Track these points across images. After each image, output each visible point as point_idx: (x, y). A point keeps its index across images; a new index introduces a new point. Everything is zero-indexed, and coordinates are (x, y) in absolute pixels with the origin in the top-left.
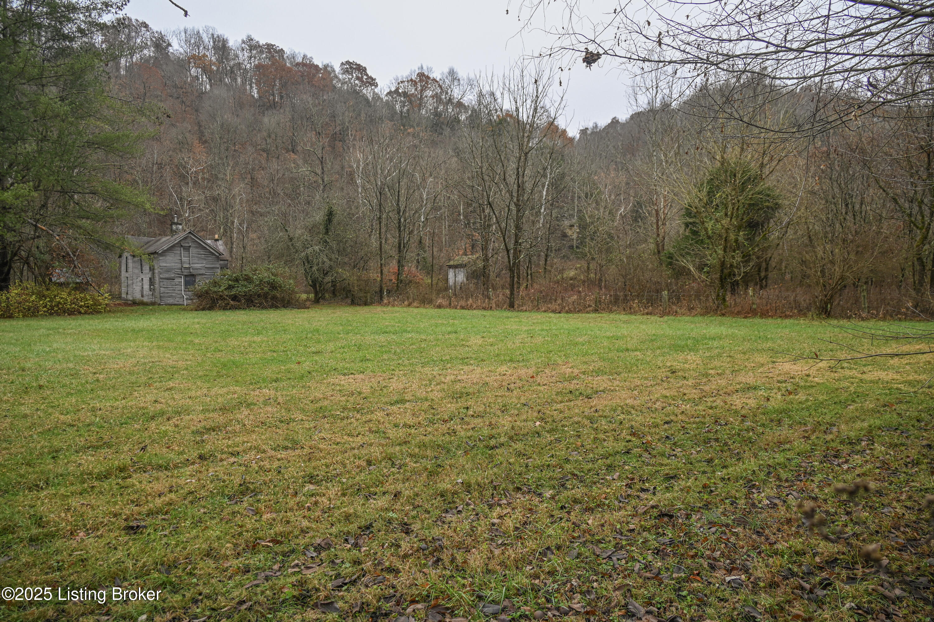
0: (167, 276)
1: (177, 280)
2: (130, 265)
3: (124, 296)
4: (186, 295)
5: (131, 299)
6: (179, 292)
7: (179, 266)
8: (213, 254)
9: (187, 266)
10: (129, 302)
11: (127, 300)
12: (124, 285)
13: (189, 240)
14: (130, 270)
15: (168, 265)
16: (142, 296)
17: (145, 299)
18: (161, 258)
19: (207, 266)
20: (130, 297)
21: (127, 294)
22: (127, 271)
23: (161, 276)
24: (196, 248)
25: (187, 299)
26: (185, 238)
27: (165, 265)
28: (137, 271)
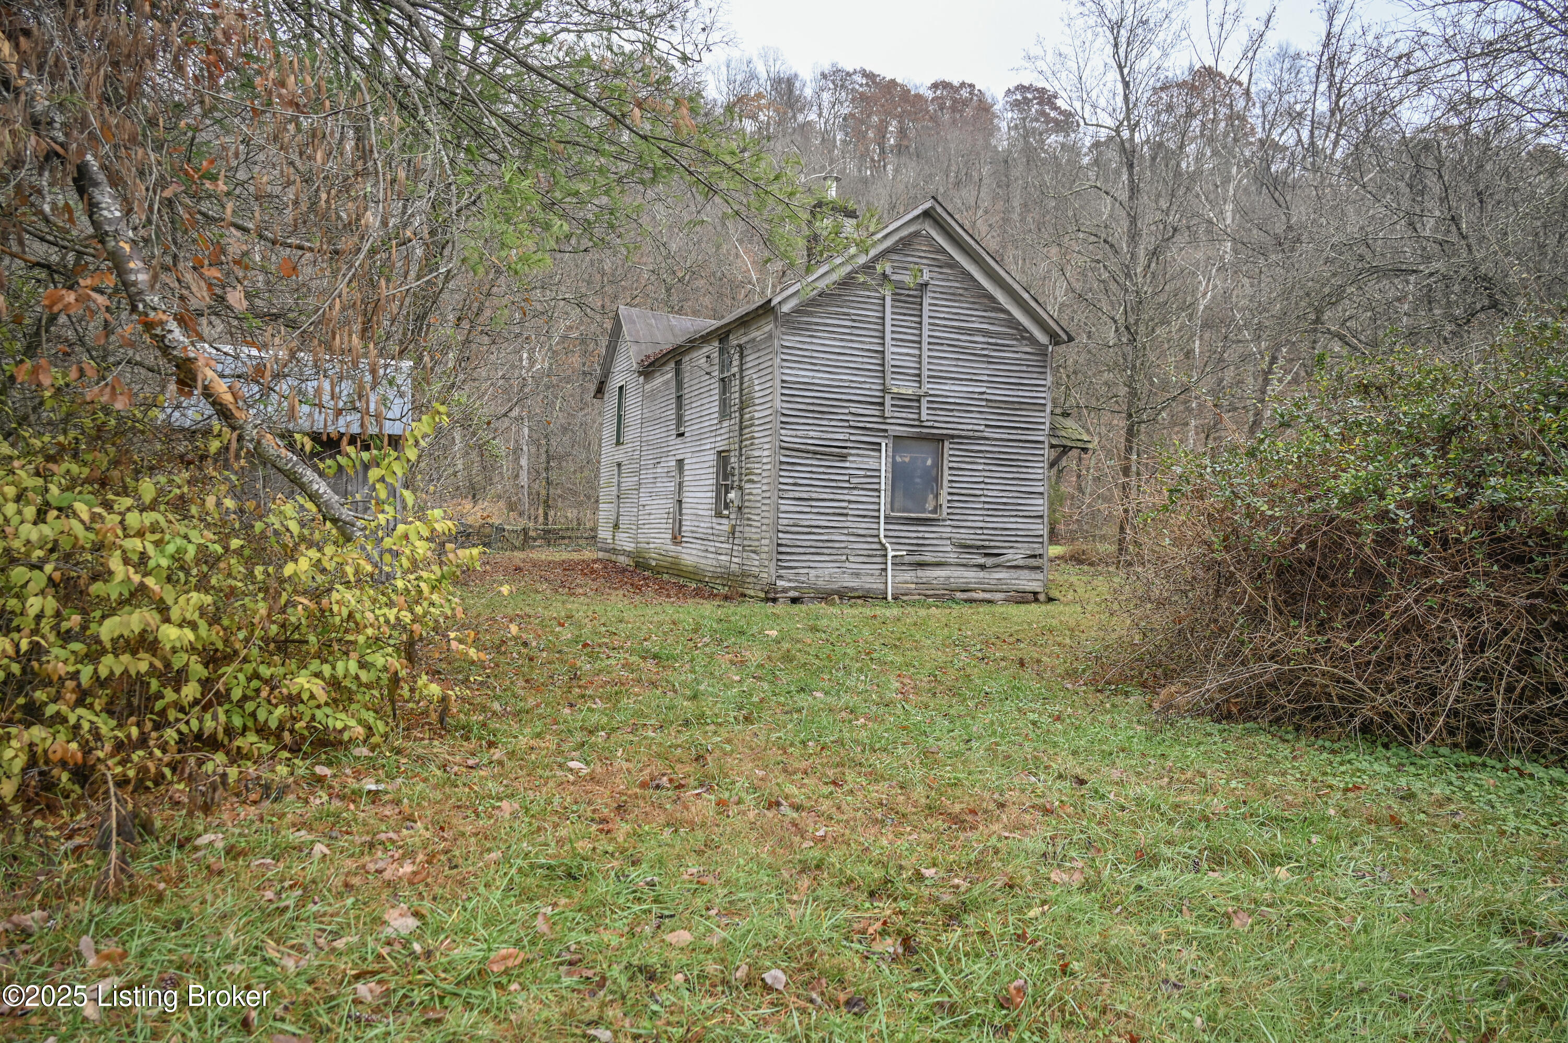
0: (811, 434)
1: (858, 461)
2: (633, 414)
3: (604, 533)
4: (897, 541)
5: (629, 547)
6: (863, 526)
7: (872, 386)
8: (1023, 334)
9: (908, 388)
10: (622, 559)
11: (614, 551)
12: (606, 493)
13: (920, 256)
14: (630, 434)
15: (820, 378)
16: (676, 539)
17: (690, 555)
18: (790, 340)
19: (998, 394)
20: (625, 542)
21: (616, 526)
22: (618, 443)
23: (787, 436)
24: (953, 296)
25: (898, 563)
26: (905, 245)
27: (805, 376)
28: (662, 432)
